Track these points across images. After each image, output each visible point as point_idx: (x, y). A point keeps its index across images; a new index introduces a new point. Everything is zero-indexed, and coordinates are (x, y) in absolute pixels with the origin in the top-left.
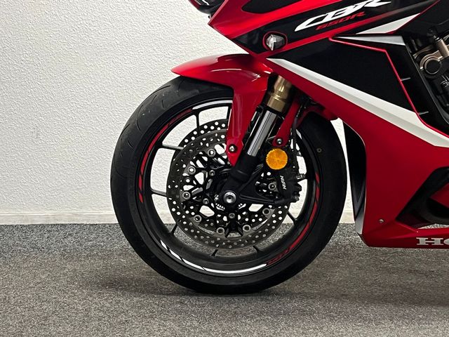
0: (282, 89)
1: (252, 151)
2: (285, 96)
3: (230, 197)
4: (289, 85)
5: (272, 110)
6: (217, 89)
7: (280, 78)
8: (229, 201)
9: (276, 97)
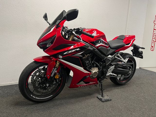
0: (58, 64)
1: (52, 76)
2: (59, 65)
3: (47, 85)
4: (59, 63)
5: (56, 68)
6: (44, 64)
7: (58, 61)
8: (48, 86)
9: (57, 65)
